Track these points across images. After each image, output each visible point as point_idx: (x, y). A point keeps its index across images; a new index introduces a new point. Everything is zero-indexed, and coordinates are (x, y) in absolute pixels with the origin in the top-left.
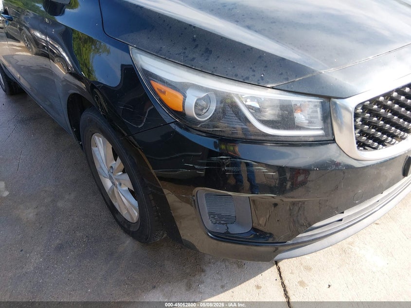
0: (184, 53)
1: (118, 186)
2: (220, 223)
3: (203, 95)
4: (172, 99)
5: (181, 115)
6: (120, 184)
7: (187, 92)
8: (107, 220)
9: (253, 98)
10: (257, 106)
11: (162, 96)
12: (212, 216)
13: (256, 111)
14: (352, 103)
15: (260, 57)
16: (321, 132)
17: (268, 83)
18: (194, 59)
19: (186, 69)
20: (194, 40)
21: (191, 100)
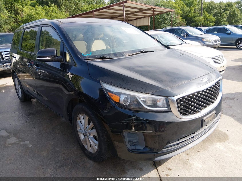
0: (119, 83)
1: (89, 136)
2: (133, 145)
3: (126, 96)
4: (116, 98)
5: (119, 103)
6: (90, 135)
7: (121, 96)
8: (80, 155)
9: (143, 97)
10: (144, 100)
11: (112, 97)
12: (130, 142)
13: (144, 102)
14: (175, 98)
15: (144, 84)
16: (166, 109)
17: (147, 92)
18: (123, 85)
19: (120, 88)
20: (123, 79)
21: (122, 98)
